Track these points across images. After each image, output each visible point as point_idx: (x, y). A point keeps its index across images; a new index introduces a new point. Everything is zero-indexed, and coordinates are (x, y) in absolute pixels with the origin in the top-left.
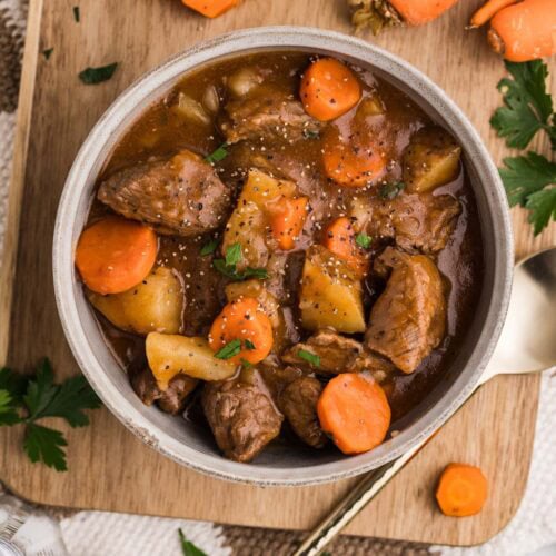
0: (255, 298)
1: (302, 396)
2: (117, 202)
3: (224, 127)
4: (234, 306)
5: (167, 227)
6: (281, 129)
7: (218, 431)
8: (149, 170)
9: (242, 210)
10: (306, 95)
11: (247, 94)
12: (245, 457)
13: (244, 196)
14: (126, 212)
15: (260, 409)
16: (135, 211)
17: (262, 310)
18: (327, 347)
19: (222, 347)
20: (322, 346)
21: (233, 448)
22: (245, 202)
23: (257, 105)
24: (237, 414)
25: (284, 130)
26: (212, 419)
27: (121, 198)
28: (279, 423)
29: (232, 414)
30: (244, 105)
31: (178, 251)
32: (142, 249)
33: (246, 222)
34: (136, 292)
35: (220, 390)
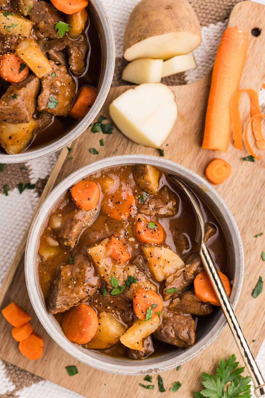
0: (140, 288)
1: (189, 301)
2: (59, 309)
3: (65, 244)
4: (137, 298)
5: (84, 299)
6: (85, 224)
7: (175, 343)
8: (58, 287)
9: (100, 267)
10: (79, 206)
11: (61, 225)
12: (193, 341)
13: (96, 261)
14: (66, 308)
15: (180, 321)
16: (68, 305)
17: (147, 290)
18: (173, 280)
19: (145, 315)
20: (172, 282)
21: (186, 342)
22: (98, 263)
23: (69, 225)
24: (176, 331)
25: (86, 223)
26: (169, 341)
27: (60, 306)
28: (191, 318)
29: (174, 333)
30: (64, 230)
31: (96, 304)
32: (87, 312)
33: (107, 268)
34: (100, 331)
35: (161, 329)
